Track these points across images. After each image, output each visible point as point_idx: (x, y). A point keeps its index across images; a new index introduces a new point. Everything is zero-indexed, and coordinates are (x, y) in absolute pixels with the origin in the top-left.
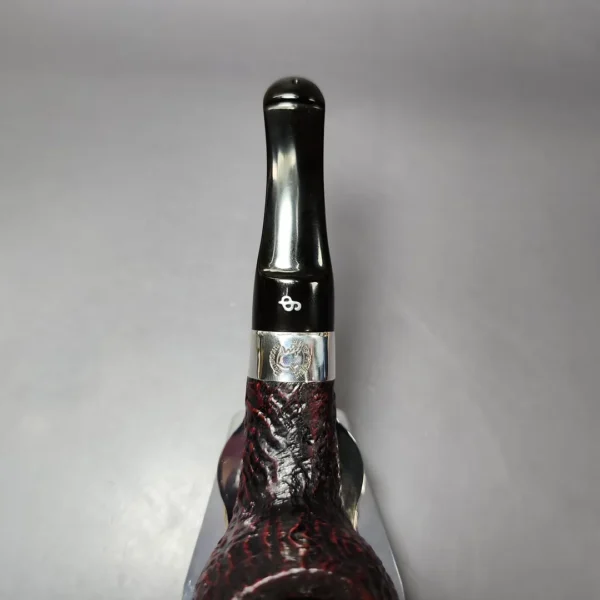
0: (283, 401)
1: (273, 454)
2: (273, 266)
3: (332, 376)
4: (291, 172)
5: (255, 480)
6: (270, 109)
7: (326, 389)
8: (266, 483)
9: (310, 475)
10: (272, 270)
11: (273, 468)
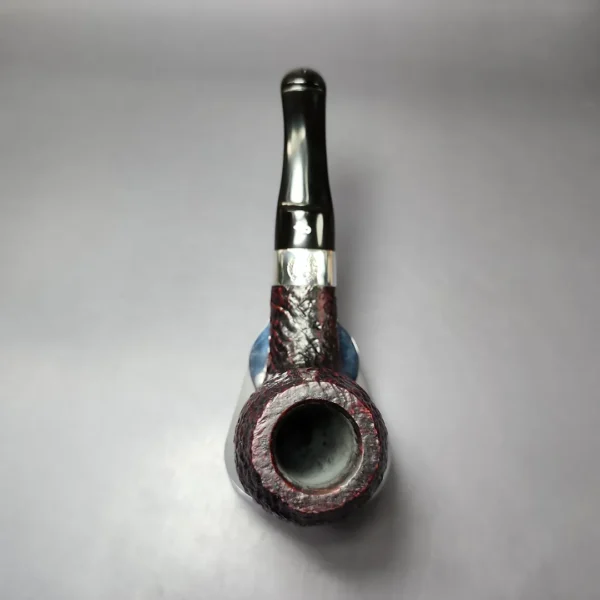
0: (299, 299)
1: (292, 336)
2: (290, 201)
3: (333, 284)
4: (302, 144)
5: (278, 356)
6: (287, 91)
7: (329, 291)
8: (286, 355)
9: (318, 350)
10: (289, 204)
11: (292, 346)
